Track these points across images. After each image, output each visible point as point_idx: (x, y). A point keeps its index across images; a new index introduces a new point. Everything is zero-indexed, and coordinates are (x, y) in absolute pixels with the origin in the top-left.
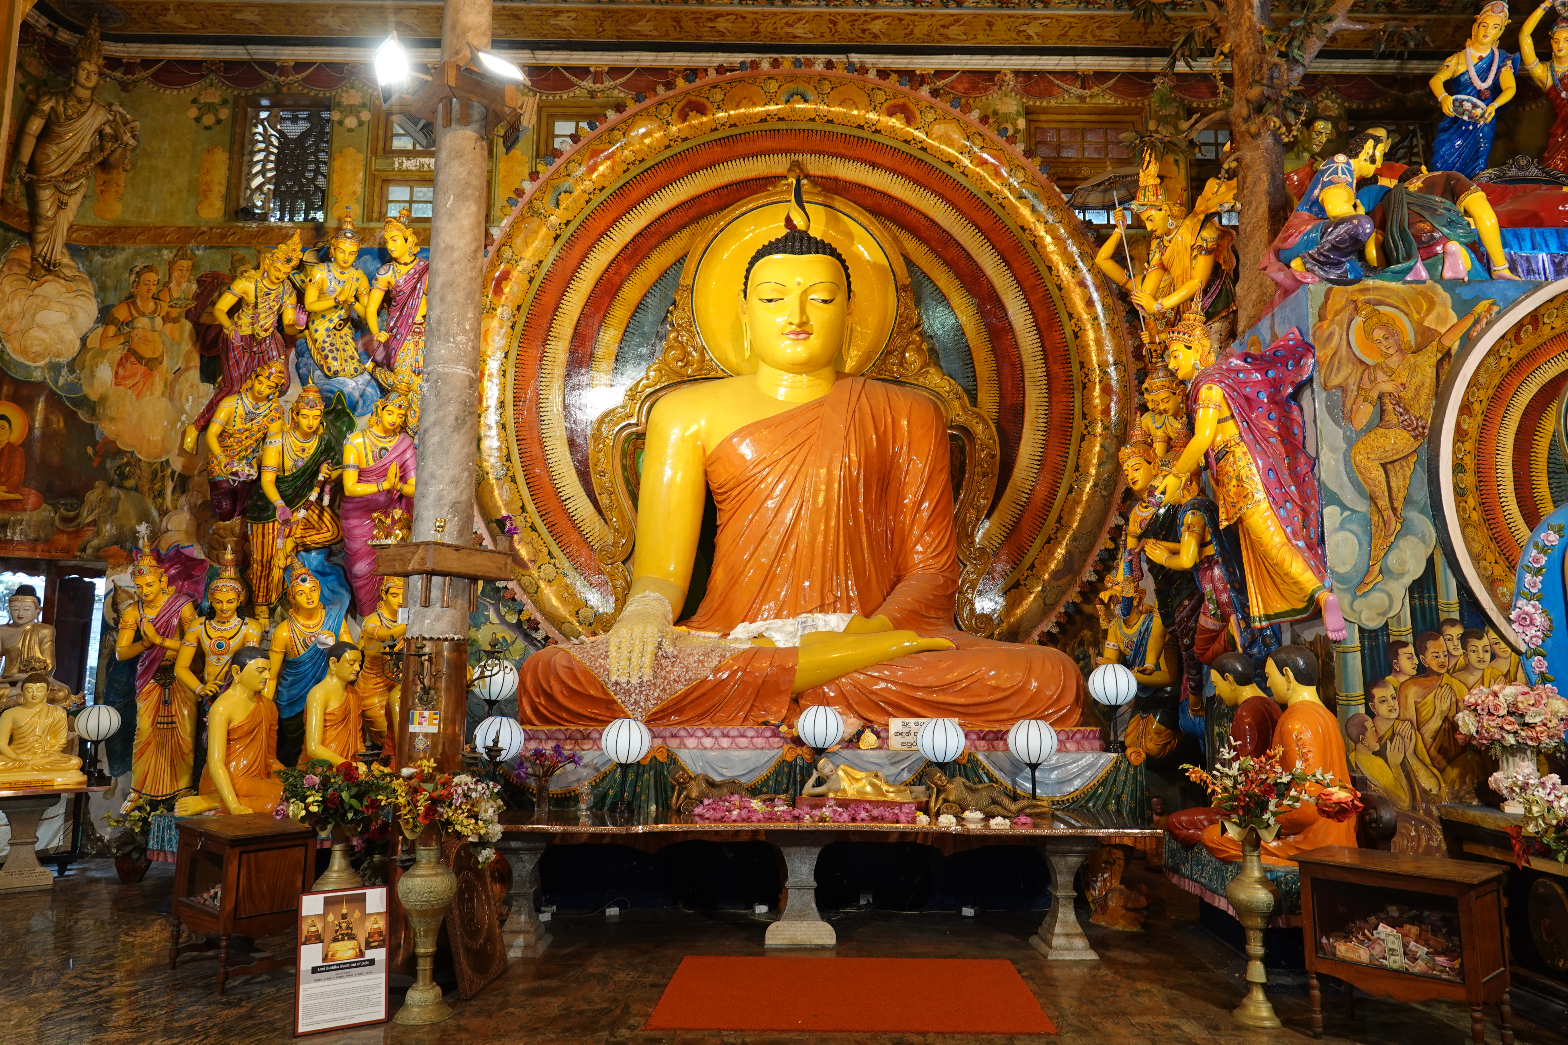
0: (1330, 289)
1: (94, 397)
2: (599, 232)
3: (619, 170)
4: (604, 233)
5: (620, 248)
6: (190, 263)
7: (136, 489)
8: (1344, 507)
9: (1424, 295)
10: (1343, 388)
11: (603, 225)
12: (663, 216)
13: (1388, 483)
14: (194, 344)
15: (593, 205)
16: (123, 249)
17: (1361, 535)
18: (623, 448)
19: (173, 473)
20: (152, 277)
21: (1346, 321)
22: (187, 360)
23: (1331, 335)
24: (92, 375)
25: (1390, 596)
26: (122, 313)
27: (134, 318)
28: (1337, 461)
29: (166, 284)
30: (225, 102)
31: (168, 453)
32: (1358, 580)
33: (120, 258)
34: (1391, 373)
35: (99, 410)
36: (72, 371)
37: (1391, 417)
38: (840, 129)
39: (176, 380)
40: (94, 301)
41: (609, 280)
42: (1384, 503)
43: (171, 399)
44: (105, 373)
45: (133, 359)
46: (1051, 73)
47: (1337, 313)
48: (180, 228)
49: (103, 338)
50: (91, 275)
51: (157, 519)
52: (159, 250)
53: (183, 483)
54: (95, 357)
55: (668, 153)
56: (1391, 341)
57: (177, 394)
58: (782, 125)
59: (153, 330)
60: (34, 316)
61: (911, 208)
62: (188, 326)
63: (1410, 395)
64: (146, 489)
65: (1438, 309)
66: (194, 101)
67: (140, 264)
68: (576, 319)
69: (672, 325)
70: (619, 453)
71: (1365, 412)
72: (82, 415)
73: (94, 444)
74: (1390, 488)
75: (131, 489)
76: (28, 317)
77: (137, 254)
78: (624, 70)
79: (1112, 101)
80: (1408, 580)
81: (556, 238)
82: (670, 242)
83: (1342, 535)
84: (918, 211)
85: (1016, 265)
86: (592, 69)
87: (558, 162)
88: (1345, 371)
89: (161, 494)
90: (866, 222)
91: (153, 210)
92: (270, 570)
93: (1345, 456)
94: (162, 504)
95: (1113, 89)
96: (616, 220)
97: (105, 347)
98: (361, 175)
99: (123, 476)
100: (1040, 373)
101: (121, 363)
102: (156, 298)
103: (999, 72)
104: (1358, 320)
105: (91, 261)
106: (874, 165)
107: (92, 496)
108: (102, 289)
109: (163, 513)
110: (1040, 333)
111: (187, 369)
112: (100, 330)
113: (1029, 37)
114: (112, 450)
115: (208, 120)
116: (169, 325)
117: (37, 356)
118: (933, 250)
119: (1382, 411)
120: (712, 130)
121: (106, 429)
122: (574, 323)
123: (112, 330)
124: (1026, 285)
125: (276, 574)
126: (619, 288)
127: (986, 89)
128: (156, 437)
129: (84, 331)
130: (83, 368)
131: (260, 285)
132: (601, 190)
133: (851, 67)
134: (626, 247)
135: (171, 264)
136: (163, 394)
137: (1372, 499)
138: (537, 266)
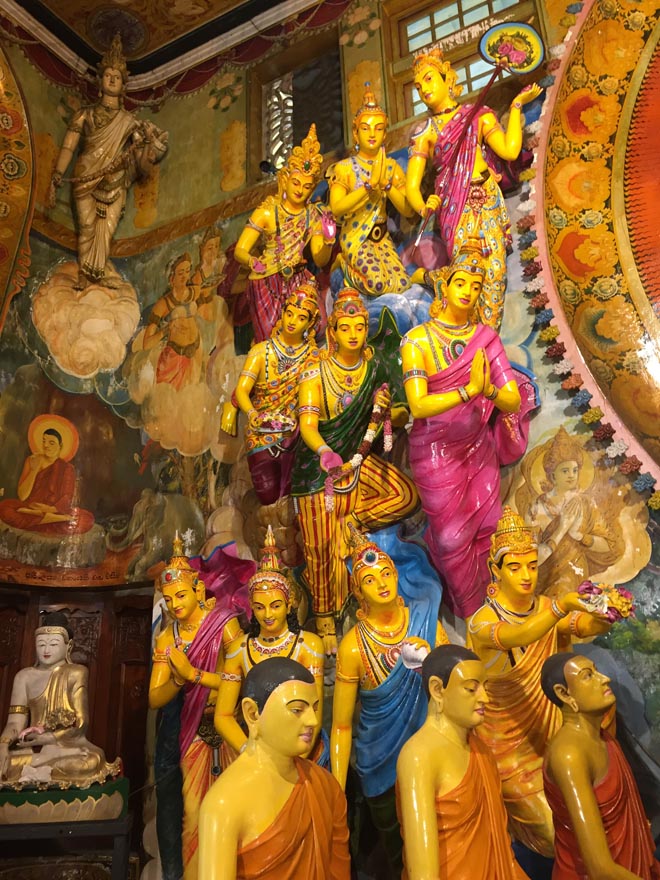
1: (139, 400)
6: (219, 238)
7: (180, 490)
14: (227, 319)
16: (160, 248)
19: (215, 463)
20: (186, 265)
22: (222, 336)
24: (137, 379)
26: (160, 310)
27: (171, 310)
29: (198, 268)
30: (238, 80)
31: (209, 442)
33: (157, 258)
35: (144, 413)
36: (119, 379)
39: (212, 361)
40: (136, 304)
43: (208, 382)
44: (148, 373)
45: (172, 351)
48: (207, 210)
49: (146, 338)
50: (133, 283)
51: (202, 522)
52: (190, 237)
53: (225, 474)
54: (139, 360)
57: (214, 376)
59: (189, 316)
60: (79, 325)
62: (220, 301)
64: (189, 489)
66: (212, 92)
67: (174, 257)
72: (130, 423)
73: (140, 449)
75: (175, 492)
76: (74, 327)
77: (172, 248)
89: (204, 491)
91: (183, 203)
92: (329, 564)
94: (206, 503)
97: (147, 348)
98: (379, 82)
99: (167, 479)
101: (162, 360)
102: (190, 284)
105: (133, 270)
107: (139, 508)
108: (143, 293)
109: (208, 513)
111: (222, 346)
112: (143, 332)
114: (157, 452)
115: (226, 102)
116: (203, 307)
117: (86, 367)
121: (151, 431)
123: (153, 328)
125: (339, 569)
128: (197, 429)
129: (129, 336)
130: (129, 374)
131: (281, 212)
135: (201, 247)
136: (201, 379)
138: (626, 79)
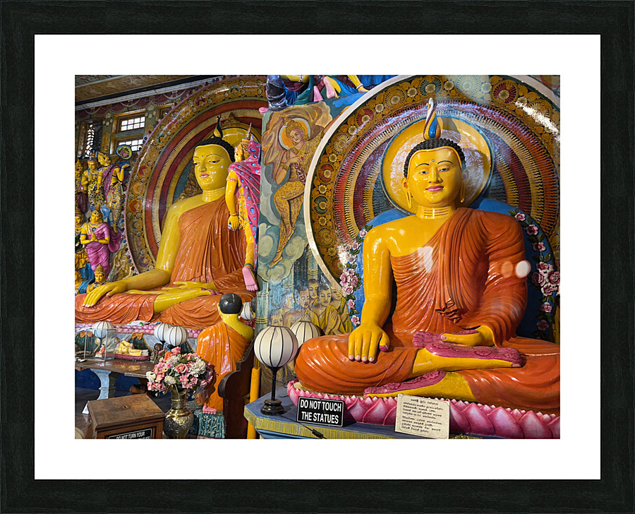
0: (272, 114)
2: (172, 149)
3: (179, 126)
5: (178, 153)
8: (268, 224)
9: (317, 109)
10: (273, 163)
13: (290, 209)
17: (275, 237)
21: (278, 129)
23: (271, 136)
25: (285, 268)
28: (267, 200)
32: (271, 259)
34: (296, 152)
37: (295, 176)
38: (248, 98)
41: (174, 165)
42: (287, 220)
47: (274, 126)
55: (194, 117)
56: (299, 136)
58: (230, 101)
63: (305, 163)
65: (324, 115)
68: (164, 180)
71: (283, 174)
74: (290, 212)
80: (294, 259)
81: (159, 153)
83: (266, 237)
86: (172, 92)
88: (275, 154)
104: (284, 127)
119: (291, 173)
120: (208, 107)
126: (177, 167)
132: (173, 134)
137: (282, 219)
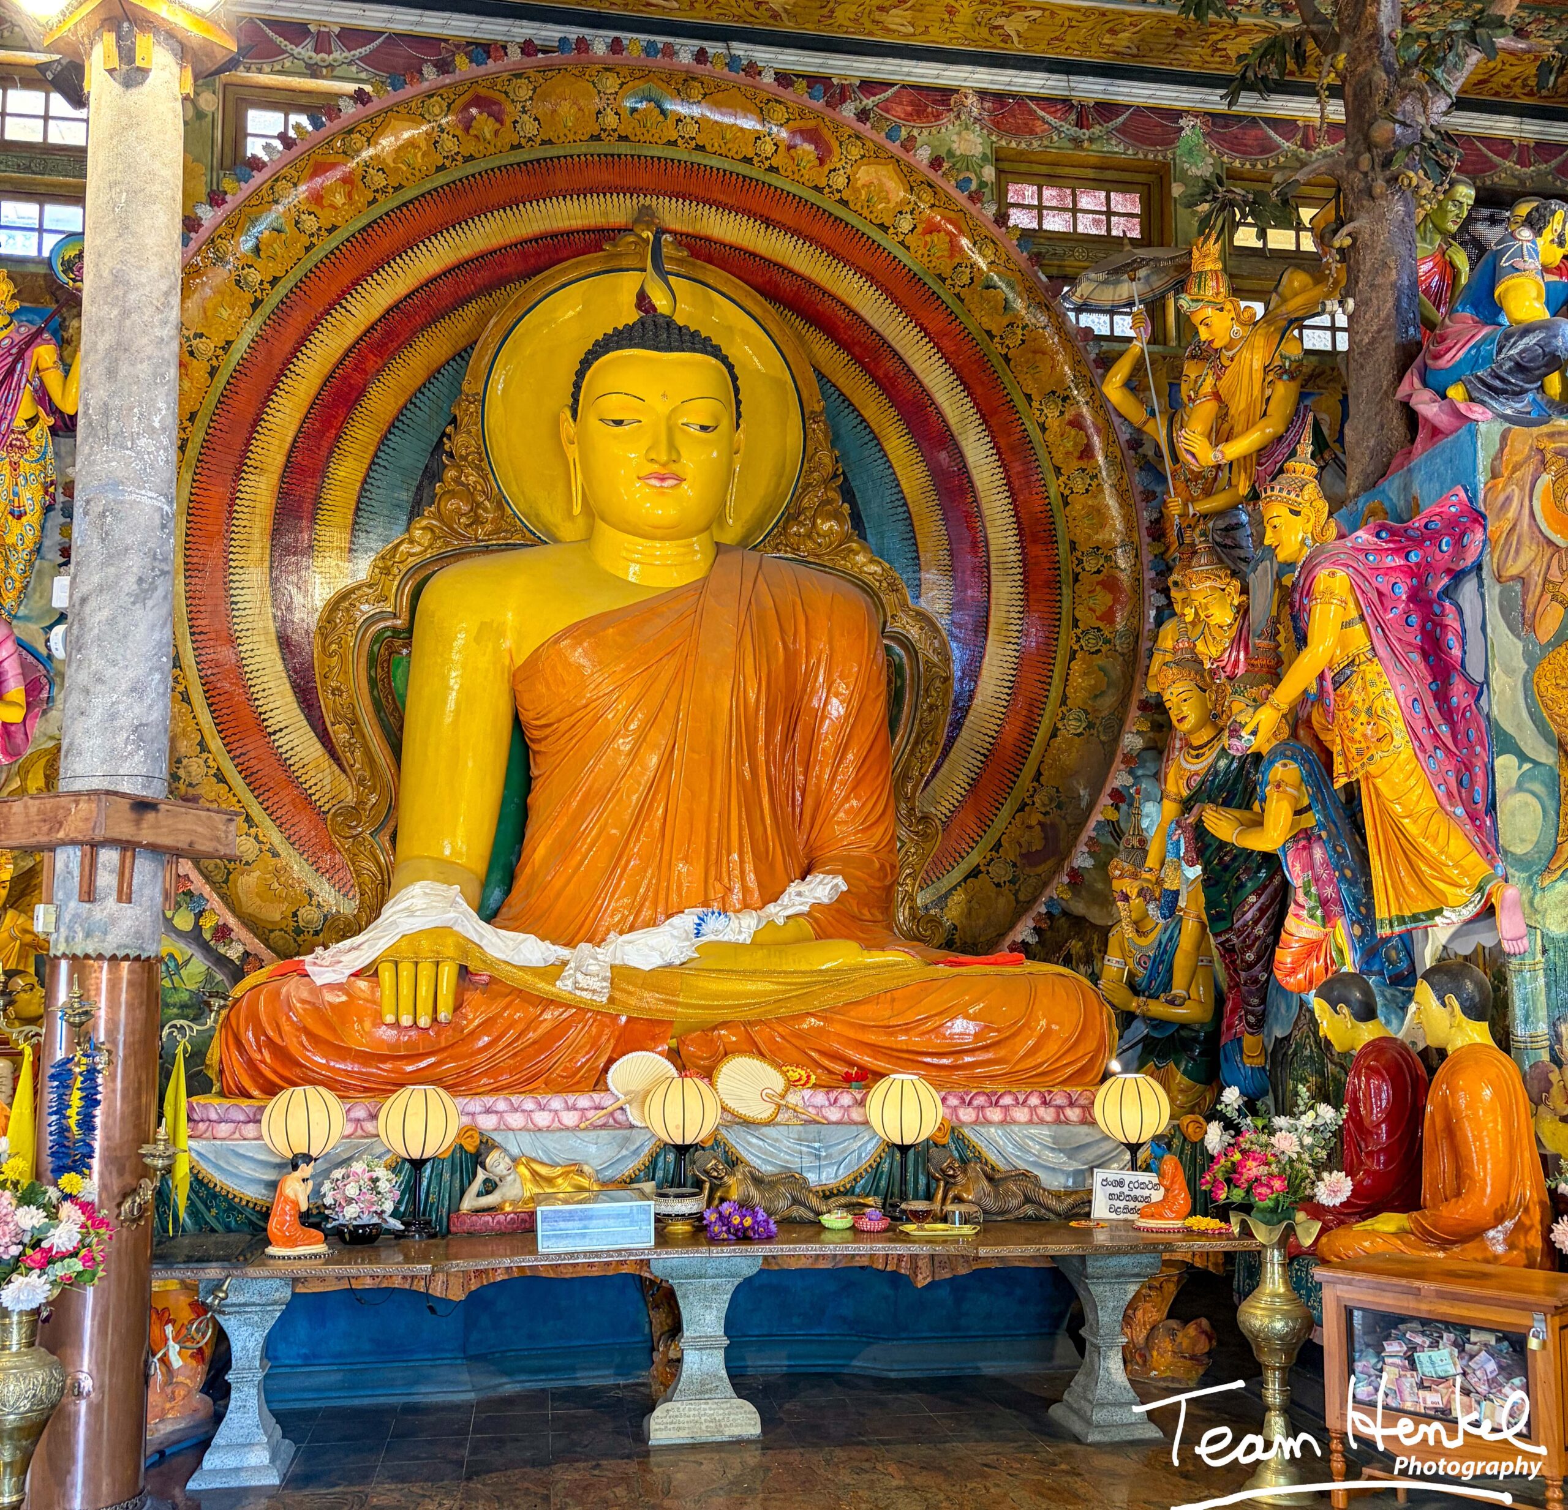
0: (1508, 430)
2: (328, 300)
3: (360, 199)
4: (337, 301)
5: (363, 328)
8: (1523, 757)
10: (1521, 579)
11: (335, 289)
12: (433, 279)
15: (318, 254)
17: (1545, 798)
18: (371, 652)
23: (1509, 499)
28: (1513, 689)
38: (714, 162)
41: (344, 378)
46: (1032, 98)
47: (1515, 469)
55: (441, 179)
58: (624, 148)
61: (825, 292)
68: (290, 439)
69: (451, 455)
70: (363, 660)
71: (1554, 616)
78: (369, 35)
79: (1121, 148)
81: (256, 304)
82: (445, 323)
83: (1521, 797)
84: (833, 297)
85: (979, 390)
86: (313, 28)
87: (258, 178)
88: (1527, 554)
90: (757, 310)
93: (1525, 681)
95: (1122, 130)
96: (355, 283)
100: (1013, 556)
103: (956, 91)
104: (1546, 478)
106: (768, 222)
110: (1013, 495)
113: (1006, 38)
118: (857, 360)
120: (513, 147)
122: (287, 446)
124: (993, 421)
126: (362, 392)
127: (938, 116)
132: (330, 231)
133: (733, 62)
134: (372, 327)
137: (1562, 746)
138: (223, 348)
